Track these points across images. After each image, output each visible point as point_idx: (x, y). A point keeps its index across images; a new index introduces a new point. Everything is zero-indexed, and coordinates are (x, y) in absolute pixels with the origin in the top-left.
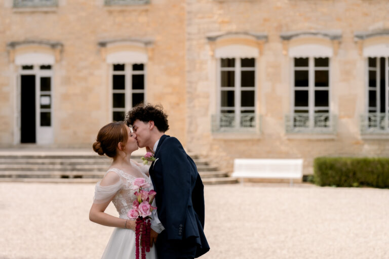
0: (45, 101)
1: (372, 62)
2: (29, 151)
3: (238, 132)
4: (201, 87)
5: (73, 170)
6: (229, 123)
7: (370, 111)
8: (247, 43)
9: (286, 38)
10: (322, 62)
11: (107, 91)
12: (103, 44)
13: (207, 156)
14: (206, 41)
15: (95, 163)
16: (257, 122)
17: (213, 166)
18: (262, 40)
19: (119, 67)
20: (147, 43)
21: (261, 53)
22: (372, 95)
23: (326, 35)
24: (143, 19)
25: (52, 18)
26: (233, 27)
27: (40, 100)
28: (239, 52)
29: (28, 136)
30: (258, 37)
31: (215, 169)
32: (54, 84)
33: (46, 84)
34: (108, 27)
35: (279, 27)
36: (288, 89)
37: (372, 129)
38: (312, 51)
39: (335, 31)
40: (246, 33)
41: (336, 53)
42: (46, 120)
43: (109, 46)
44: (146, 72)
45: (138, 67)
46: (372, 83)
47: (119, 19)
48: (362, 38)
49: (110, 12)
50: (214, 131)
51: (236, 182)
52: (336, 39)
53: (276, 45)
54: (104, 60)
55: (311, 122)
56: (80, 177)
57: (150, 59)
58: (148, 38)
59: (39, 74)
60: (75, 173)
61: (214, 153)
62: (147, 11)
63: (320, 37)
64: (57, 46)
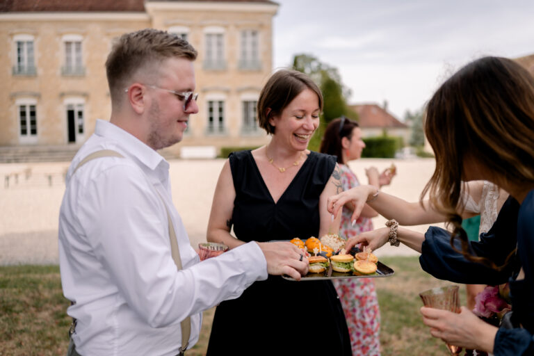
0: (80, 122)
2: (72, 146)
9: (204, 92)
10: (221, 103)
16: (189, 132)
25: (82, 81)
27: (77, 122)
29: (72, 138)
32: (85, 115)
33: (80, 114)
38: (216, 97)
39: (228, 86)
41: (226, 99)
42: (81, 131)
48: (240, 91)
52: (227, 92)
55: (216, 131)
59: (76, 111)
64: (85, 95)
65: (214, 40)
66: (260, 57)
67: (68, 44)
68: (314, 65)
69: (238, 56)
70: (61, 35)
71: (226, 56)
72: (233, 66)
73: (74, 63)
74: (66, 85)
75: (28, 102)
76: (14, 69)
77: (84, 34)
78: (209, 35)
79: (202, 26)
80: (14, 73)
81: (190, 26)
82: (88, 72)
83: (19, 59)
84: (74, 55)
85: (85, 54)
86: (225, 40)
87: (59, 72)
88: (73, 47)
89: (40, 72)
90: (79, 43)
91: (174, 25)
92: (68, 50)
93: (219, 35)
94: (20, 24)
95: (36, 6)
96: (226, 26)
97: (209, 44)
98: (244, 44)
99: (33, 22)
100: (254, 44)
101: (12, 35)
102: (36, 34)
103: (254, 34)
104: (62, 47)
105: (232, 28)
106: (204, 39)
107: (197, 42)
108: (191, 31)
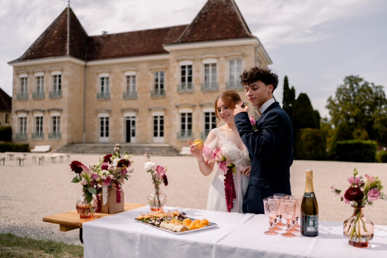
0: (133, 128)
2: (128, 144)
3: (186, 138)
4: (174, 123)
6: (183, 135)
8: (189, 107)
9: (201, 106)
12: (150, 110)
13: (175, 147)
14: (175, 107)
16: (192, 135)
18: (193, 107)
19: (156, 117)
20: (164, 109)
21: (194, 111)
24: (163, 101)
25: (135, 101)
26: (185, 102)
27: (132, 128)
28: (186, 111)
29: (128, 140)
32: (137, 124)
33: (134, 123)
35: (199, 102)
36: (203, 124)
38: (210, 110)
40: (188, 104)
42: (134, 135)
43: (152, 110)
44: (164, 119)
45: (162, 117)
47: (156, 101)
49: (153, 99)
50: (178, 137)
51: (182, 155)
53: (198, 108)
54: (150, 115)
57: (165, 114)
59: (132, 120)
61: (178, 146)
62: (164, 98)
64: (136, 111)
65: (210, 68)
67: (128, 77)
68: (361, 84)
69: (227, 79)
70: (124, 72)
71: (218, 80)
72: (222, 87)
73: (131, 90)
74: (126, 104)
75: (105, 115)
76: (98, 95)
77: (137, 71)
78: (206, 65)
79: (201, 59)
80: (98, 97)
81: (193, 60)
82: (138, 95)
83: (102, 89)
84: (131, 85)
85: (137, 84)
86: (218, 67)
87: (122, 96)
88: (131, 79)
89: (112, 96)
90: (134, 77)
91: (183, 60)
92: (128, 82)
93: (214, 65)
94: (102, 66)
95: (114, 54)
96: (218, 58)
97: (207, 71)
98: (231, 70)
99: (109, 65)
101: (98, 74)
102: (110, 73)
104: (125, 80)
105: (222, 59)
106: (202, 69)
107: (198, 71)
108: (194, 63)
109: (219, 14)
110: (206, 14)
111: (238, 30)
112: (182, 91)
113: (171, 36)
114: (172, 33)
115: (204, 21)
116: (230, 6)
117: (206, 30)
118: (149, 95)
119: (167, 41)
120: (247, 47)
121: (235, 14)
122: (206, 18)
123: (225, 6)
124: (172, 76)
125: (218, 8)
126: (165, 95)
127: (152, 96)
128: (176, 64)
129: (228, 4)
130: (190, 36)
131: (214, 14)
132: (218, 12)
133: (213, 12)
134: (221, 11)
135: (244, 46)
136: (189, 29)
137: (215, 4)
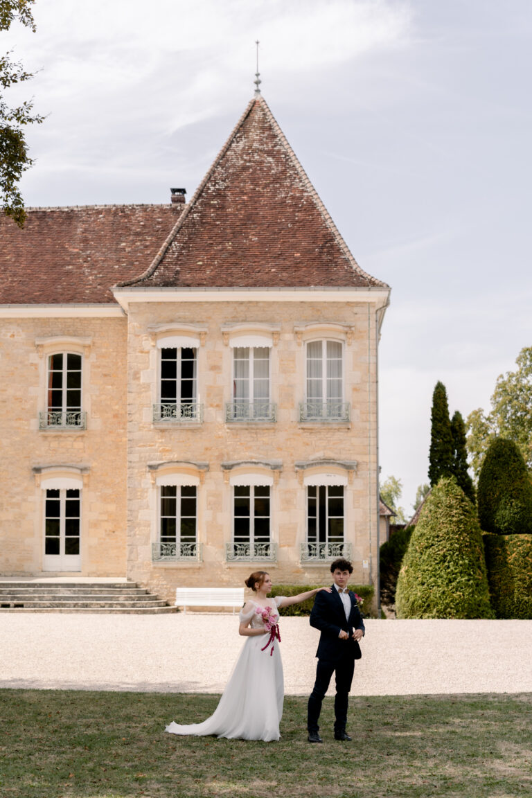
1: (311, 490)
3: (178, 561)
4: (142, 515)
5: (13, 599)
6: (171, 552)
7: (310, 540)
8: (188, 472)
9: (228, 467)
10: (263, 490)
11: (40, 518)
12: (37, 470)
13: (146, 585)
14: (148, 469)
15: (35, 592)
16: (197, 551)
17: (154, 594)
18: (203, 469)
19: (53, 493)
20: (83, 470)
21: (202, 482)
22: (311, 523)
23: (267, 464)
24: (79, 445)
26: (175, 456)
28: (179, 480)
30: (199, 466)
31: (156, 598)
34: (43, 451)
35: (221, 456)
36: (228, 518)
37: (312, 557)
38: (252, 479)
39: (276, 460)
40: (189, 462)
41: (276, 483)
43: (44, 472)
44: (82, 499)
45: (73, 493)
46: (312, 511)
47: (54, 444)
48: (302, 467)
49: (45, 437)
50: (155, 559)
51: (177, 610)
52: (276, 468)
53: (217, 474)
54: (39, 486)
55: (252, 551)
56: (22, 606)
57: (85, 485)
58: (82, 465)
60: (15, 602)
61: (155, 582)
62: (82, 436)
63: (261, 466)
65: (251, 359)
66: (347, 395)
69: (300, 394)
71: (274, 395)
72: (288, 415)
78: (240, 353)
79: (226, 335)
81: (201, 335)
86: (274, 358)
91: (168, 333)
93: (263, 352)
96: (275, 334)
97: (240, 369)
98: (313, 369)
100: (336, 368)
103: (336, 348)
105: (288, 336)
106: (228, 362)
107: (215, 368)
108: (202, 346)
109: (263, 201)
110: (219, 194)
111: (325, 257)
112: (167, 423)
113: (85, 241)
114: (86, 230)
115: (218, 218)
116: (292, 179)
117: (229, 246)
118: (34, 424)
119: (78, 256)
120: (356, 310)
121: (311, 206)
122: (223, 208)
123: (277, 179)
124: (136, 376)
125: (255, 181)
126: (83, 428)
127: (41, 428)
128: (148, 344)
129: (283, 172)
130: (185, 260)
131: (245, 198)
132: (261, 195)
133: (243, 193)
134: (267, 192)
135: (348, 304)
136: (175, 239)
137: (245, 168)
